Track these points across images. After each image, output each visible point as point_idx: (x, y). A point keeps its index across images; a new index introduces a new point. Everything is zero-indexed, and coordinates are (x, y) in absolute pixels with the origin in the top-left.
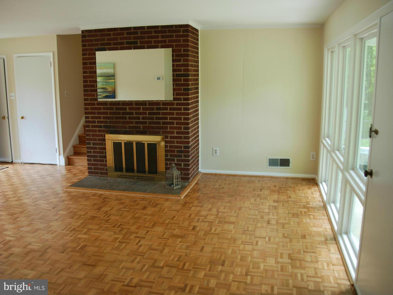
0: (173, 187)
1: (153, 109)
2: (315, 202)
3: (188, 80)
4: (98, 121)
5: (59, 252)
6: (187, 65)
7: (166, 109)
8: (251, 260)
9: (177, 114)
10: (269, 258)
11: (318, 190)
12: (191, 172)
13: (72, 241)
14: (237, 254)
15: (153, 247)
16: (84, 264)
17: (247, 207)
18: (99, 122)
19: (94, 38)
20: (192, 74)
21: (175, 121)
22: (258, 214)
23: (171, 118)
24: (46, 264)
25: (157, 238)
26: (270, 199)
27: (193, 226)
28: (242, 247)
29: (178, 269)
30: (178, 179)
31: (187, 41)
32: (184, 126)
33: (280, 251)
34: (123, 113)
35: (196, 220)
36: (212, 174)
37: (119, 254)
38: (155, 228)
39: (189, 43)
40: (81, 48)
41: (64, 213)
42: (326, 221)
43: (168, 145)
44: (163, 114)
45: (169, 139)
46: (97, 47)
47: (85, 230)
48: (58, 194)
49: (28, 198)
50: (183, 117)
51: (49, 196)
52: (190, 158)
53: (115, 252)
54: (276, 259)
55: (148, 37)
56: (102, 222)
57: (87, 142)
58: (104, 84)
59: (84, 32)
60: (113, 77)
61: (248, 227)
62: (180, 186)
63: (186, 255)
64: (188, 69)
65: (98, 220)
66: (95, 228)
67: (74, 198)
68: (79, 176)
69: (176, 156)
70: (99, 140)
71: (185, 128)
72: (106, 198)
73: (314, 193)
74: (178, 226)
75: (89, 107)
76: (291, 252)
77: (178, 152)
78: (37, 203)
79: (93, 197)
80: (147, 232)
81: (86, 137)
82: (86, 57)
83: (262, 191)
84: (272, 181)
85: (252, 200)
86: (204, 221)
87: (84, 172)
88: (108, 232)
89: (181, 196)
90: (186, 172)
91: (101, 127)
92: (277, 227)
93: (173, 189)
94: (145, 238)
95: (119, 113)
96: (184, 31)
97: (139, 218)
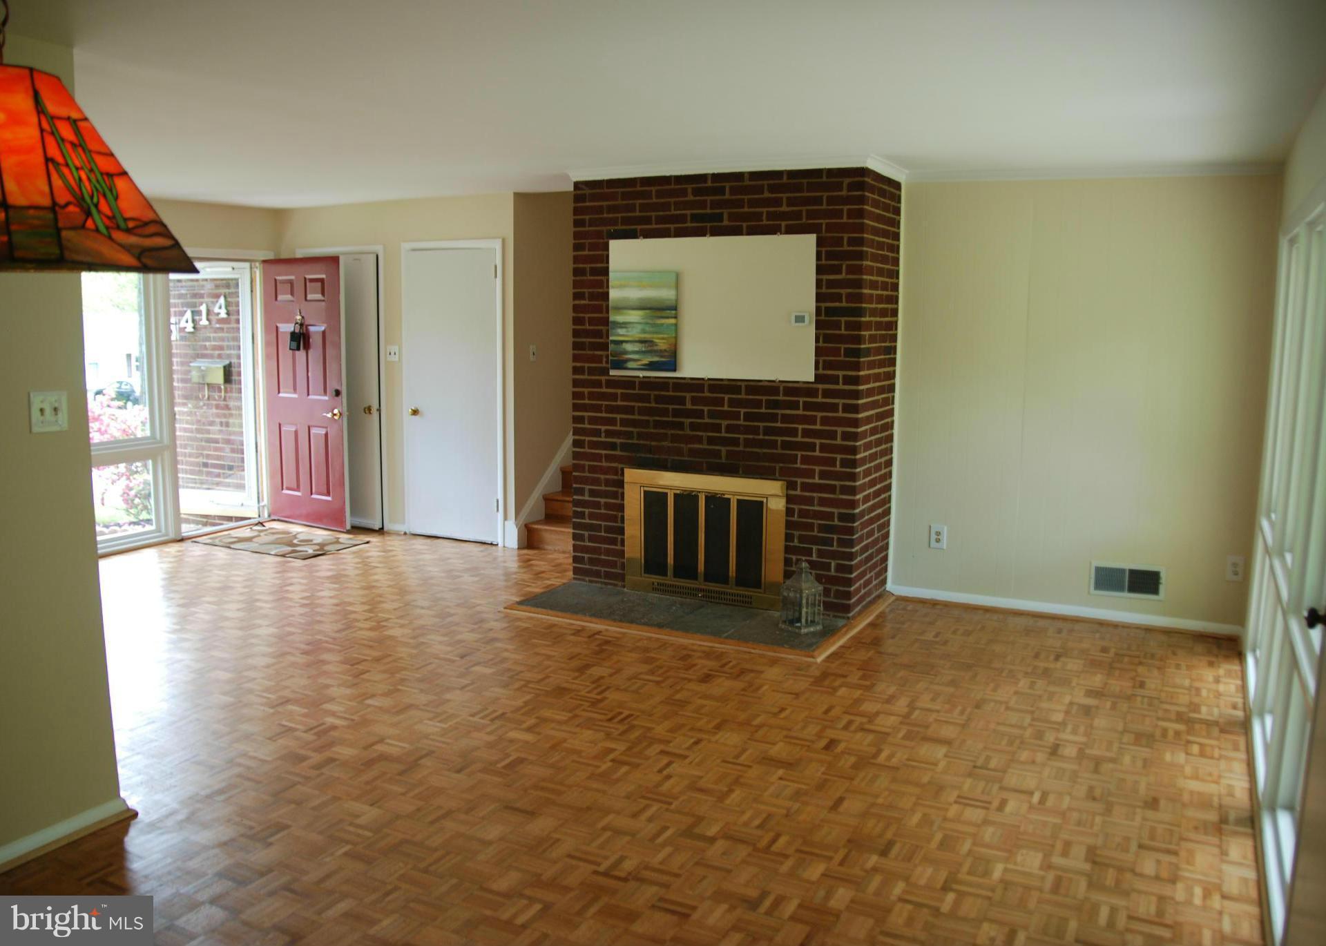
0: (800, 628)
1: (758, 404)
2: (1218, 706)
3: (859, 326)
4: (606, 431)
5: (449, 770)
6: (859, 284)
7: (795, 406)
8: (970, 851)
9: (825, 421)
10: (1024, 851)
11: (1239, 674)
12: (858, 590)
13: (490, 745)
14: (935, 828)
15: (702, 784)
16: (507, 807)
17: (1001, 703)
18: (609, 434)
19: (605, 203)
20: (871, 309)
21: (818, 442)
22: (1030, 725)
23: (806, 433)
24: (412, 794)
25: (719, 761)
26: (1078, 684)
27: (828, 740)
28: (953, 811)
29: (756, 849)
30: (814, 605)
31: (861, 214)
32: (844, 456)
33: (1064, 836)
34: (676, 413)
35: (841, 725)
36: (923, 602)
37: (604, 792)
38: (721, 734)
39: (866, 221)
40: (571, 229)
41: (488, 671)
42: (1240, 768)
43: (796, 507)
44: (786, 418)
45: (798, 492)
46: (612, 229)
47: (532, 721)
48: (482, 621)
49: (402, 626)
50: (840, 430)
51: (457, 624)
52: (857, 551)
53: (595, 786)
54: (1047, 855)
55: (752, 203)
56: (582, 705)
57: (574, 486)
58: (647, 328)
59: (580, 186)
60: (674, 312)
61: (988, 758)
62: (819, 628)
63: (787, 816)
64: (861, 295)
65: (571, 698)
66: (557, 717)
67: (524, 636)
68: (548, 579)
69: (815, 541)
70: (608, 482)
71: (845, 463)
72: (607, 642)
73: (1223, 680)
74: (786, 737)
75: (586, 390)
76: (1100, 842)
77: (823, 528)
78: (425, 641)
79: (572, 638)
80: (696, 743)
81: (574, 474)
82: (582, 255)
83: (1062, 659)
84: (1097, 635)
85: (1023, 684)
86: (862, 729)
87: (566, 571)
88: (590, 732)
89: (816, 653)
90: (841, 588)
91: (613, 446)
92: (1075, 767)
93: (799, 635)
94: (686, 757)
95: (665, 412)
96: (851, 187)
97: (683, 704)
